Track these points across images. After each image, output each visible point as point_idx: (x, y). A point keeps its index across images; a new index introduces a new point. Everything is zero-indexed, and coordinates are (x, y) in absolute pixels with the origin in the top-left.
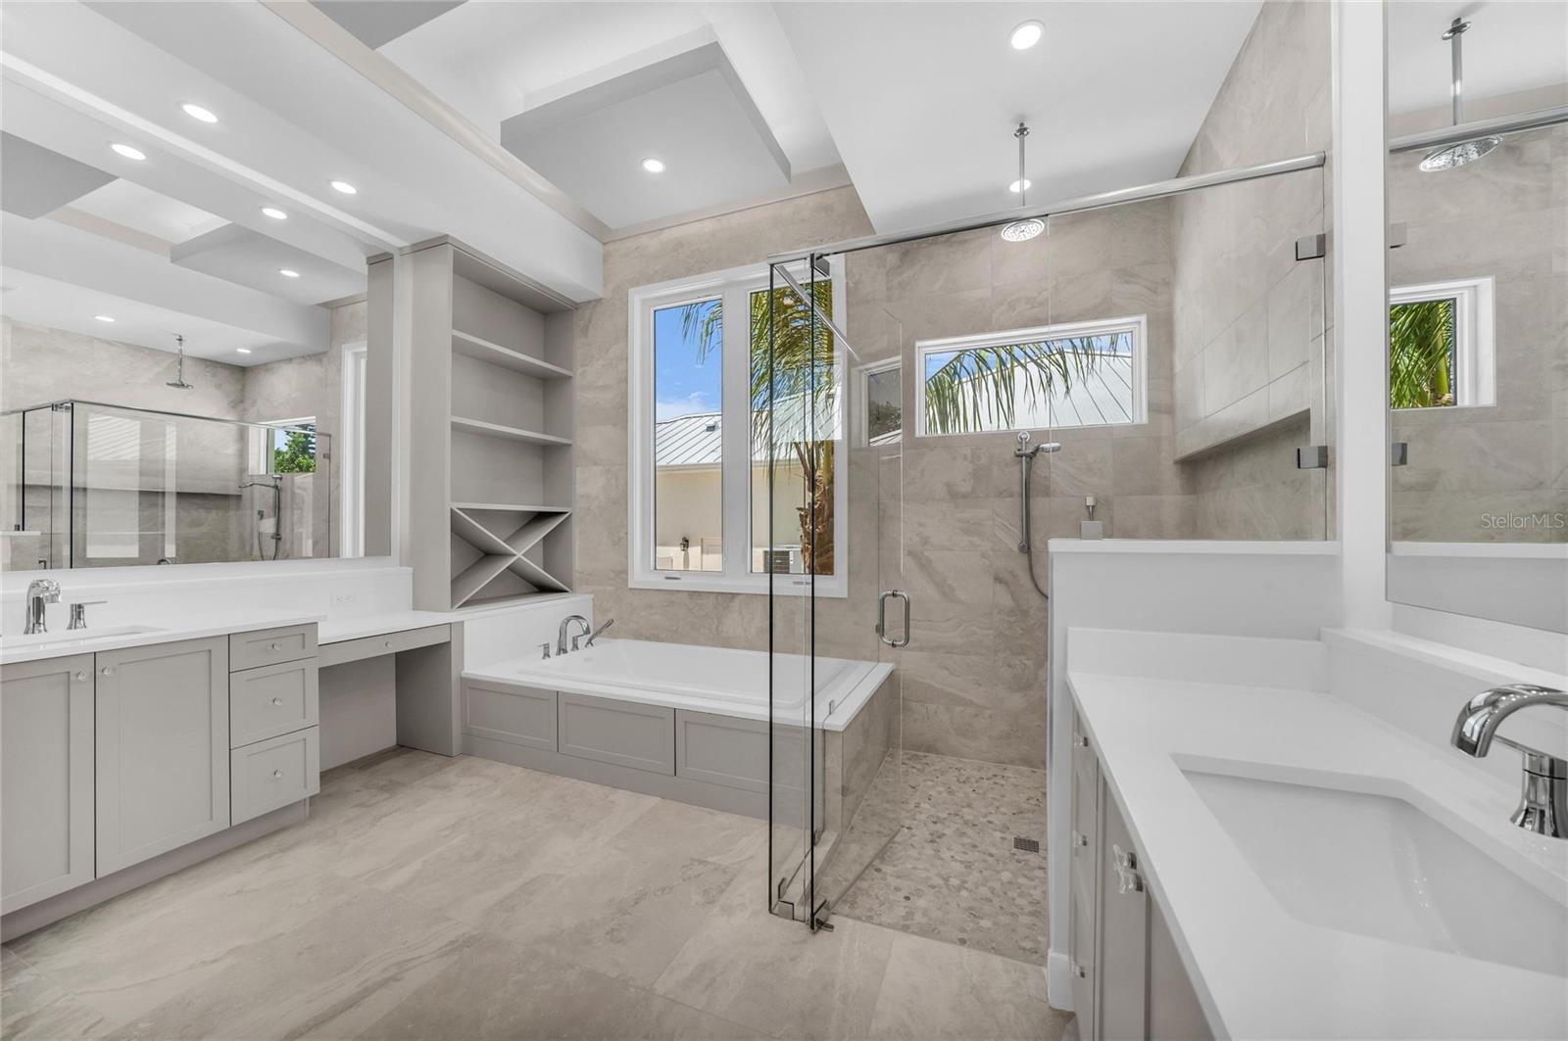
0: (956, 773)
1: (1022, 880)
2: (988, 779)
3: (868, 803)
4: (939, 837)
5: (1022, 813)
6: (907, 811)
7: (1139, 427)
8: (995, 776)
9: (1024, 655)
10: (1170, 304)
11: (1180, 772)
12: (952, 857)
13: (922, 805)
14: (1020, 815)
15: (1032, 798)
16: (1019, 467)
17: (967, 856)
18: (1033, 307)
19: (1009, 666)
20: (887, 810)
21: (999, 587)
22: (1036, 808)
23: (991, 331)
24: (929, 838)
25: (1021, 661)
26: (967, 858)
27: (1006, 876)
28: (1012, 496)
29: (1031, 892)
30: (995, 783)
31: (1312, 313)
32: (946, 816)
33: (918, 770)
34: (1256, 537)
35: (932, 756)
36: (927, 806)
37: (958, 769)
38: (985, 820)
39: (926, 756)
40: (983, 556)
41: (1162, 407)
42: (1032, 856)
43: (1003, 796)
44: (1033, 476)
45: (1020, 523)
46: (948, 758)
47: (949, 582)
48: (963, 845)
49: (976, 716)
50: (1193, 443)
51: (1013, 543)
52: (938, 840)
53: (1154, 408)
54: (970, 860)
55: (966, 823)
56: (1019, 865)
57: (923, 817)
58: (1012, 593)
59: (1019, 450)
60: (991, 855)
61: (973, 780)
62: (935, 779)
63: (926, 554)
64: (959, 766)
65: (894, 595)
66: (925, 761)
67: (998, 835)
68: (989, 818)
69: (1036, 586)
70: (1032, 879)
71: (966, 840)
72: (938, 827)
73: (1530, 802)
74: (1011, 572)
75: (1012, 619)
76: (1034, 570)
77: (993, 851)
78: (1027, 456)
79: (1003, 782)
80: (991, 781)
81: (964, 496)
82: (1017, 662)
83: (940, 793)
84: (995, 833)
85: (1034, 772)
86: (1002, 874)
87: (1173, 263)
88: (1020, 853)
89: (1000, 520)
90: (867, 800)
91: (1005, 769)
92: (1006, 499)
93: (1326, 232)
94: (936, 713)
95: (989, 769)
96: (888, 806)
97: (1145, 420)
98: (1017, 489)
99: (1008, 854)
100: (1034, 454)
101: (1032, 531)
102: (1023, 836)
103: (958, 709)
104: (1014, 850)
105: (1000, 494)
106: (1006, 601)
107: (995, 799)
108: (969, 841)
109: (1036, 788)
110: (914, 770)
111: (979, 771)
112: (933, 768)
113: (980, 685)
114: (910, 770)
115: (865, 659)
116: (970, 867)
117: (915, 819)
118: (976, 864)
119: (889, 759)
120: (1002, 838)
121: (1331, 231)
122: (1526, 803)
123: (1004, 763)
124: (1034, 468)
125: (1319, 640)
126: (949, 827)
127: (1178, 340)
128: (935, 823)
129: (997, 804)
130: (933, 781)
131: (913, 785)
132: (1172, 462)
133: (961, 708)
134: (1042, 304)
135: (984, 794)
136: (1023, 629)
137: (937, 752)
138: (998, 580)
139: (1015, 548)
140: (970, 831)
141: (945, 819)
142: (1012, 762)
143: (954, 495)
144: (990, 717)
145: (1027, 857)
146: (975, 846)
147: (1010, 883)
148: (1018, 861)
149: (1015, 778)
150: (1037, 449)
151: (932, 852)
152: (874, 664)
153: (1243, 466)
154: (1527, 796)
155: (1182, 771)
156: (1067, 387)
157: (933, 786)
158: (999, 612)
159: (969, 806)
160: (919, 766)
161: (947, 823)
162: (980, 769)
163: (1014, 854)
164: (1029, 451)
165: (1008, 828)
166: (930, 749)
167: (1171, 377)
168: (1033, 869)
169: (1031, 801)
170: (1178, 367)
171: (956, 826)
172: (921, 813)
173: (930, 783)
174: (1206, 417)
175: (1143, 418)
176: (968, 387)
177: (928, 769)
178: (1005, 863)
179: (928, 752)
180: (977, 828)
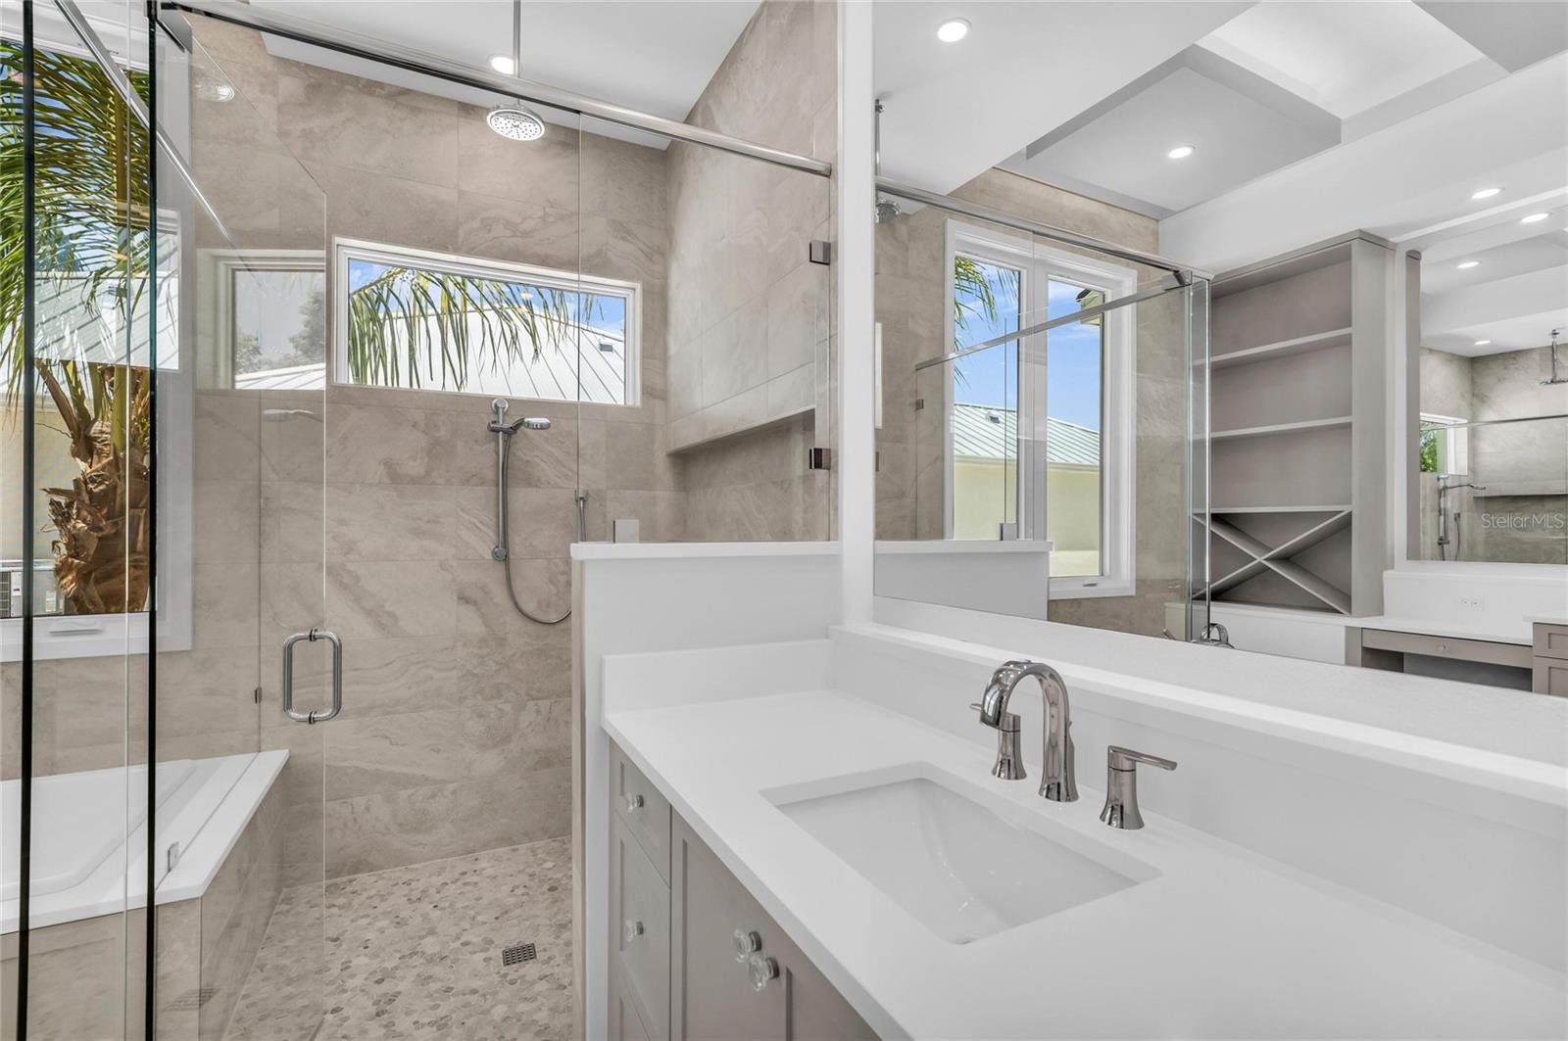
0: (405, 890)
1: (522, 1007)
2: (454, 882)
3: (248, 1001)
4: (391, 1001)
5: (506, 913)
6: (330, 983)
7: (631, 409)
8: (464, 873)
9: (500, 696)
10: (665, 277)
11: (776, 810)
12: (416, 1023)
13: (355, 962)
14: (506, 916)
15: (518, 887)
16: (493, 444)
17: (439, 1011)
18: (515, 236)
19: (480, 716)
20: (290, 997)
21: (468, 612)
22: (525, 898)
23: (456, 251)
24: (373, 1010)
25: (496, 707)
26: (440, 1012)
27: (499, 1011)
28: (482, 484)
29: (535, 1017)
30: (465, 884)
31: (818, 317)
32: (396, 962)
33: (340, 907)
34: (748, 538)
35: (363, 878)
36: (363, 960)
37: (408, 883)
38: (458, 944)
39: (350, 881)
40: (442, 567)
41: (655, 391)
42: (527, 966)
43: (478, 899)
44: (511, 458)
45: (494, 520)
46: (387, 873)
47: (388, 608)
48: (430, 996)
49: (434, 796)
50: (690, 436)
51: (484, 546)
52: (388, 1007)
53: (648, 391)
54: (443, 1015)
55: (430, 960)
56: (515, 987)
57: (358, 981)
58: (483, 616)
59: (494, 422)
60: (474, 992)
61: (432, 891)
62: (371, 911)
63: (350, 567)
64: (406, 878)
65: (312, 638)
66: (349, 889)
67: (479, 957)
68: (463, 939)
69: (516, 604)
70: (533, 999)
71: (433, 986)
72: (388, 987)
73: (1003, 755)
74: (482, 588)
75: (485, 651)
76: (513, 583)
77: (476, 984)
78: (505, 432)
79: (475, 879)
80: (459, 883)
81: (414, 481)
82: (492, 709)
83: (382, 931)
84: (475, 956)
85: (514, 850)
86: (493, 1011)
87: (669, 232)
88: (513, 971)
89: (466, 517)
90: (245, 997)
91: (477, 859)
92: (475, 488)
93: (831, 241)
94: (368, 808)
95: (453, 867)
96: (290, 989)
97: (638, 404)
98: (490, 474)
99: (496, 979)
100: (515, 429)
101: (510, 532)
102: (513, 945)
103: (404, 794)
104: (504, 970)
105: (467, 481)
106: (474, 626)
107: (466, 907)
108: (439, 984)
109: (520, 872)
110: (335, 910)
111: (439, 875)
112: (365, 895)
113: (438, 751)
114: (326, 912)
115: (232, 750)
116: (446, 1024)
117: (345, 991)
118: (454, 1016)
119: (285, 907)
120: (485, 960)
121: (836, 242)
122: (1001, 756)
123: (474, 852)
124: (512, 449)
125: (827, 637)
126: (404, 978)
127: (673, 319)
128: (380, 982)
129: (472, 913)
130: (368, 916)
131: (333, 934)
132: (664, 454)
133: (409, 792)
134: (526, 234)
135: (451, 905)
136: (497, 663)
137: (371, 868)
138: (464, 599)
139: (488, 556)
140: (437, 970)
141: (397, 968)
142: (485, 846)
143: (396, 478)
144: (454, 792)
145: (522, 971)
146: (448, 990)
147: (506, 1019)
148: (513, 982)
149: (493, 866)
150: (520, 423)
151: (383, 1031)
152: (254, 755)
153: (736, 464)
154: (1001, 751)
155: (780, 807)
156: (536, 350)
157: (370, 924)
158: (465, 645)
159: (432, 932)
160: (341, 901)
161: (400, 973)
162: (441, 871)
163: (505, 975)
164: (507, 425)
165: (492, 942)
166: (358, 866)
167: (665, 360)
168: (533, 983)
169: (516, 892)
170: (673, 349)
171: (415, 972)
172: (353, 976)
173: (365, 921)
174: (704, 408)
175: (636, 400)
176: (401, 326)
177: (357, 901)
178: (495, 993)
179: (355, 873)
180: (448, 962)
